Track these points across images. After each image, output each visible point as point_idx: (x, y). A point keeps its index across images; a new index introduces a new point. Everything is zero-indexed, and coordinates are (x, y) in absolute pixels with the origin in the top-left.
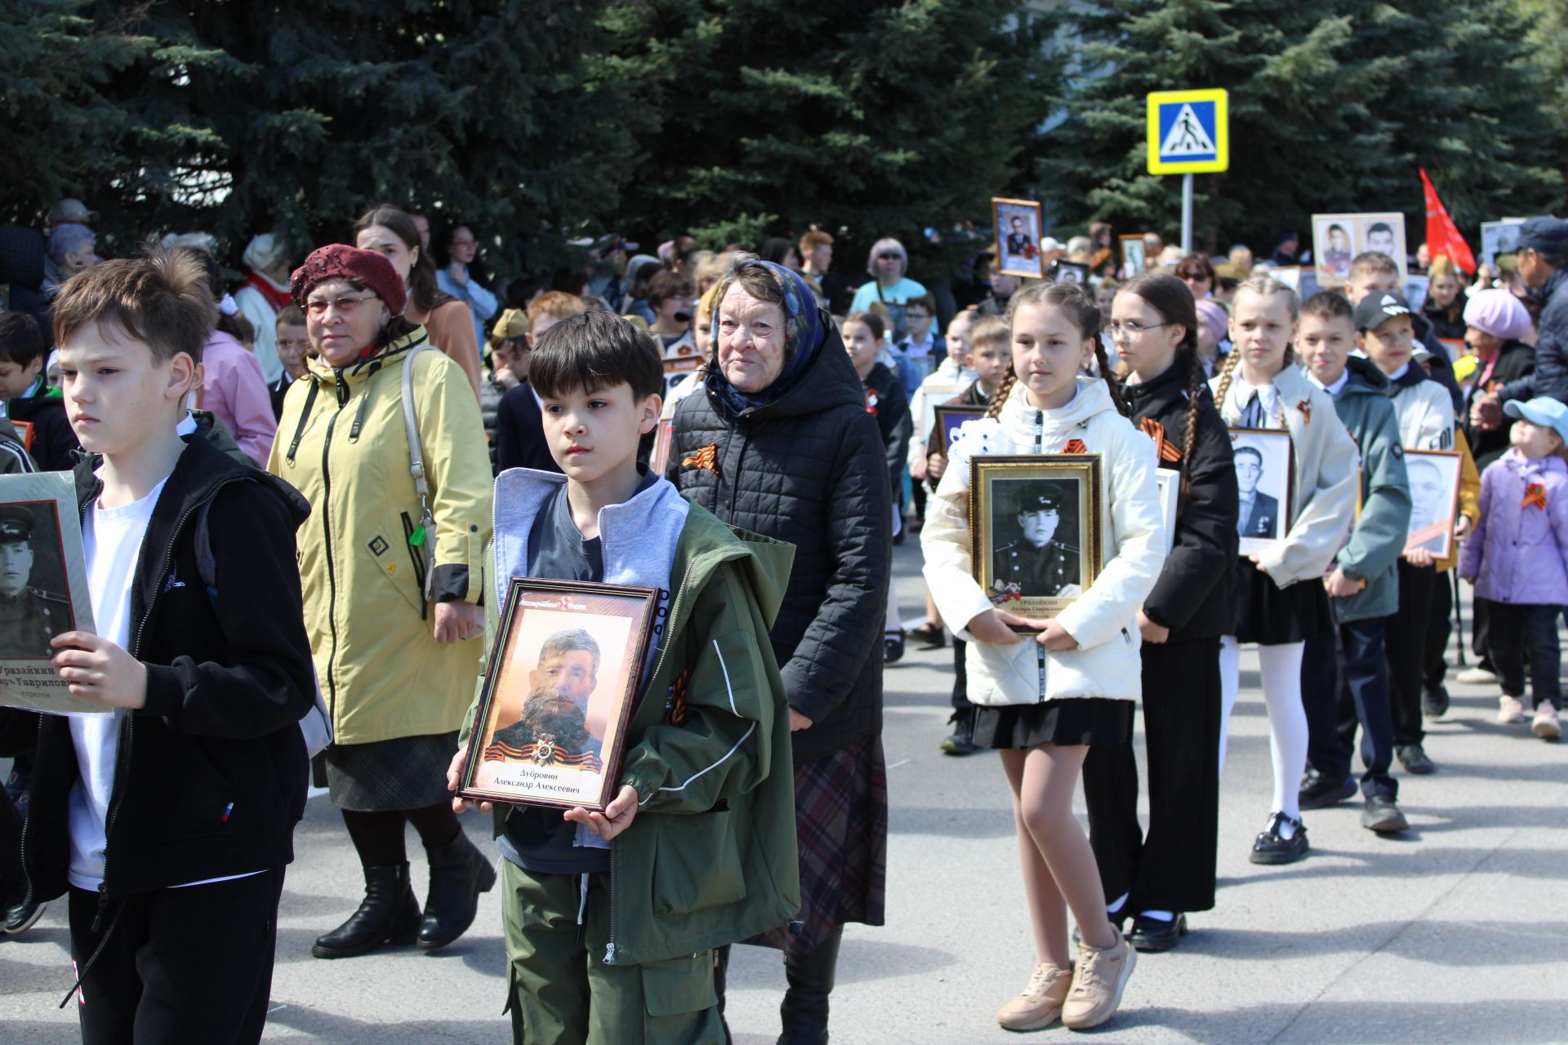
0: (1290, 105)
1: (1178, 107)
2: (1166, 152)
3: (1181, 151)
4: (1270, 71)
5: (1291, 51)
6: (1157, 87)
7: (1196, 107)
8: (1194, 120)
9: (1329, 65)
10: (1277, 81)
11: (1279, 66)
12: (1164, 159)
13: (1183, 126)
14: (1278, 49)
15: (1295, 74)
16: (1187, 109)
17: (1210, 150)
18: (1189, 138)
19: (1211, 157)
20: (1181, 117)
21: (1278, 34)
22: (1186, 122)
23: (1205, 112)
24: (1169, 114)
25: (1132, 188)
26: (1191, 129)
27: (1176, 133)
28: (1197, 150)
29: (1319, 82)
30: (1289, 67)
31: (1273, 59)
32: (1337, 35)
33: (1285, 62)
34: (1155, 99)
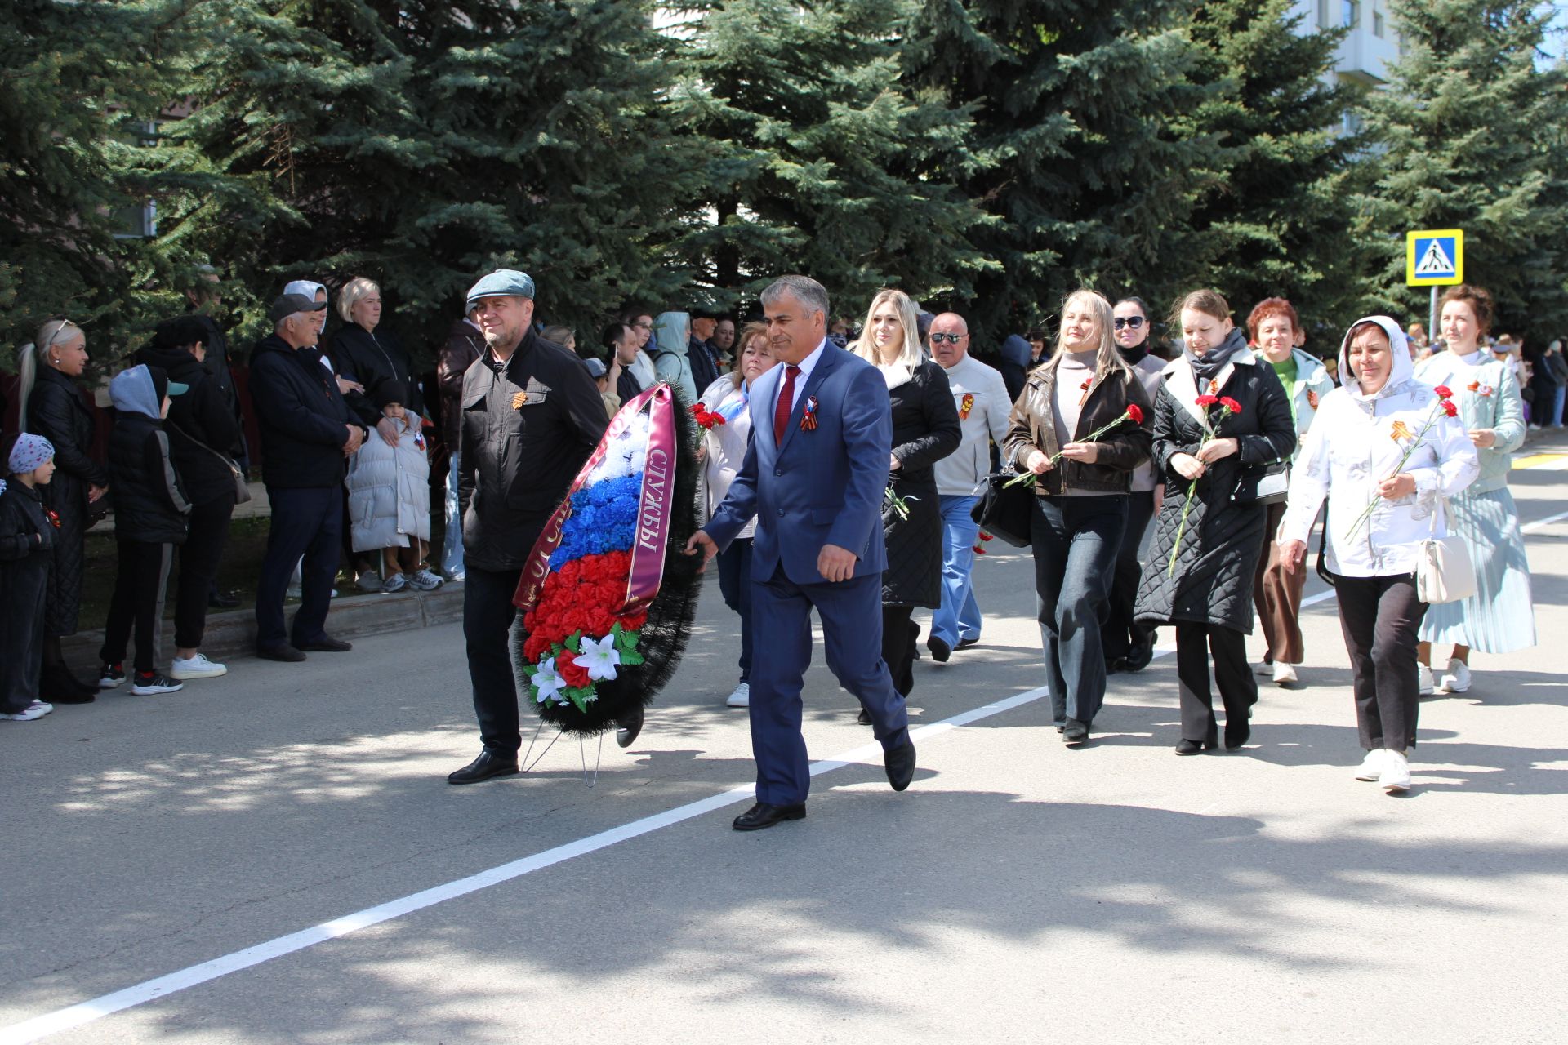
0: (1497, 239)
1: (1429, 241)
2: (1420, 270)
3: (1430, 270)
4: (1484, 216)
5: (1499, 203)
6: (1414, 228)
7: (1441, 241)
8: (1439, 250)
9: (1522, 214)
10: (1488, 222)
11: (1489, 213)
12: (1418, 276)
14: (1490, 202)
15: (1502, 218)
16: (1435, 242)
17: (1451, 270)
18: (1436, 262)
19: (1452, 275)
20: (1431, 248)
21: (1486, 192)
23: (1448, 245)
24: (1422, 246)
25: (1388, 292)
27: (1427, 258)
28: (1441, 270)
29: (1517, 222)
30: (1499, 214)
31: (1486, 208)
32: (1533, 191)
33: (1495, 210)
34: (1413, 236)
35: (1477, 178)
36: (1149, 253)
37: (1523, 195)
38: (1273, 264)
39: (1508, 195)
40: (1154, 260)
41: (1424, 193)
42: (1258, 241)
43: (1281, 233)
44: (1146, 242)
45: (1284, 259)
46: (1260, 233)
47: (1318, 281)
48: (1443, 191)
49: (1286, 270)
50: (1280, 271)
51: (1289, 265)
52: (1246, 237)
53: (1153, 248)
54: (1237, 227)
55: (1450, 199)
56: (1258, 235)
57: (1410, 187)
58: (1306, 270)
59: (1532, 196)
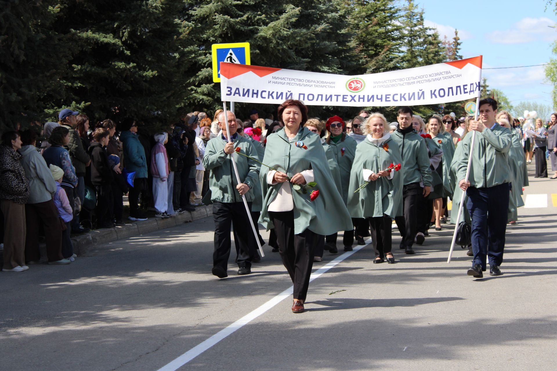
0: (271, 50)
1: (226, 50)
4: (262, 34)
5: (271, 25)
6: (215, 42)
7: (235, 51)
8: (234, 57)
10: (265, 39)
11: (265, 31)
13: (229, 59)
14: (266, 24)
15: (274, 35)
16: (231, 51)
20: (229, 55)
22: (231, 58)
23: (240, 53)
24: (222, 54)
26: (233, 61)
29: (284, 39)
30: (271, 32)
31: (264, 27)
32: (293, 16)
33: (269, 29)
34: (215, 47)
35: (254, 8)
36: (17, 52)
37: (287, 19)
38: (121, 65)
39: (278, 19)
40: (22, 58)
41: (219, 18)
42: (108, 44)
43: (124, 39)
44: (13, 44)
45: (127, 60)
46: (109, 39)
47: (154, 76)
48: (232, 17)
49: (129, 69)
50: (125, 69)
51: (132, 65)
52: (97, 42)
53: (20, 48)
54: (90, 33)
55: (237, 23)
56: (106, 40)
57: (210, 14)
58: (145, 70)
59: (294, 20)
